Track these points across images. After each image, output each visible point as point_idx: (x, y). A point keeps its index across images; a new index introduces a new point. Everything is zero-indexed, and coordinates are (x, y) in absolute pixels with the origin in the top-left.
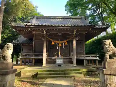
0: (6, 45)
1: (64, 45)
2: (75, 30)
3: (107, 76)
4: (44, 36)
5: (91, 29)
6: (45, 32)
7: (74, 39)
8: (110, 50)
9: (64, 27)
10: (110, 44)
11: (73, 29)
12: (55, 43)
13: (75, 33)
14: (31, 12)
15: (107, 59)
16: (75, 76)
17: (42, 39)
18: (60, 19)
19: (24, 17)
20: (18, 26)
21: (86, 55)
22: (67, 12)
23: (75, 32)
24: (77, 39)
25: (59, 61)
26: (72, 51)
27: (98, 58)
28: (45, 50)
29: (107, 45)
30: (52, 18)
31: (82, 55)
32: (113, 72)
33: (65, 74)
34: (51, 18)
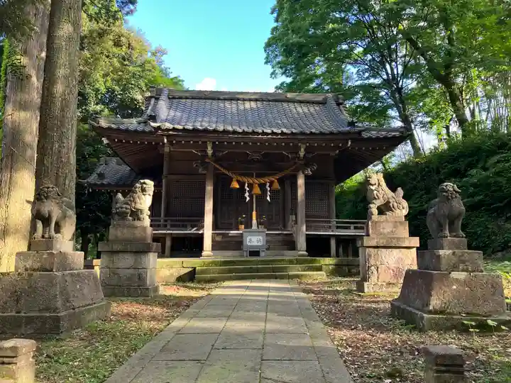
0: (138, 185)
1: (269, 189)
2: (303, 144)
3: (371, 249)
4: (207, 160)
5: (350, 143)
6: (209, 148)
7: (301, 172)
8: (379, 195)
9: (270, 136)
10: (379, 184)
11: (296, 142)
12: (242, 184)
13: (302, 153)
14: (140, 69)
15: (372, 214)
16: (302, 275)
17: (200, 170)
18: (253, 104)
19: (117, 88)
20: (118, 130)
21: (337, 222)
22: (272, 70)
23: (302, 150)
24: (309, 172)
25: (255, 239)
26: (294, 211)
28: (209, 206)
29: (372, 185)
30: (225, 99)
31: (325, 222)
32: (381, 241)
33: (274, 270)
34: (219, 99)
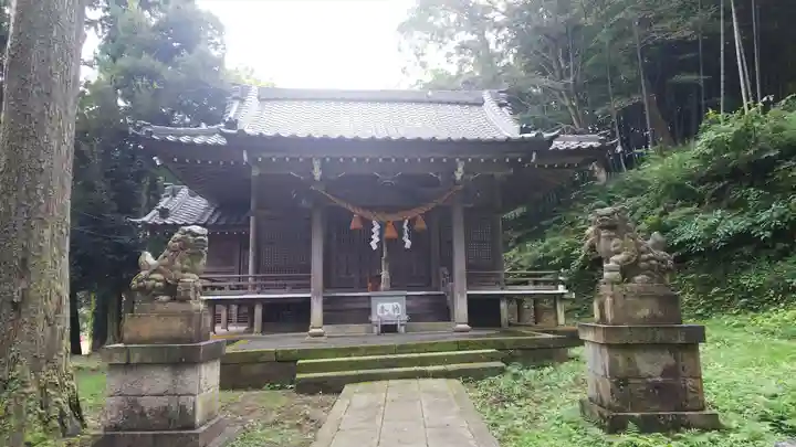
1: (407, 229)
2: (462, 159)
5: (534, 155)
12: (367, 224)
13: (459, 174)
23: (460, 169)
25: (388, 307)
27: (561, 289)
